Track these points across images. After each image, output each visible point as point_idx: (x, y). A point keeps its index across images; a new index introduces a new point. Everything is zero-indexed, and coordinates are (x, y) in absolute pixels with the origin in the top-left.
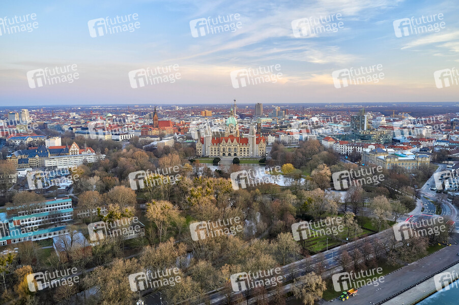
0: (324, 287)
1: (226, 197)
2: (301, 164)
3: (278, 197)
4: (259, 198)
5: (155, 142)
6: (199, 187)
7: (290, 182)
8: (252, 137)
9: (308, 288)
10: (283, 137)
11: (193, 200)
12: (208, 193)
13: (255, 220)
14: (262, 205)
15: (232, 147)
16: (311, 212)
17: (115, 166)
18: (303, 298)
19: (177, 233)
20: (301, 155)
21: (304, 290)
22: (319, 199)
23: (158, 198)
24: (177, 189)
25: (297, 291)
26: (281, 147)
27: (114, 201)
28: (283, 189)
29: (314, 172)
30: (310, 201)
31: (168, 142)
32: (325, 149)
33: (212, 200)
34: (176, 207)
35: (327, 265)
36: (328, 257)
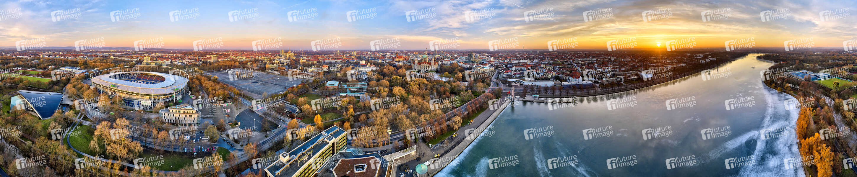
0: (462, 122)
1: (423, 86)
2: (451, 72)
3: (443, 85)
4: (436, 86)
5: (397, 64)
6: (413, 82)
7: (447, 80)
8: (433, 62)
9: (455, 123)
10: (444, 62)
11: (410, 87)
12: (416, 84)
13: (434, 95)
14: (437, 89)
15: (425, 66)
16: (455, 91)
17: (382, 72)
18: (454, 127)
19: (404, 100)
20: (451, 69)
21: (454, 124)
22: (458, 86)
23: (397, 86)
24: (404, 82)
25: (451, 124)
26: (444, 66)
27: (381, 86)
28: (445, 82)
29: (456, 75)
30: (455, 87)
31: (401, 64)
32: (460, 66)
33: (418, 87)
34: (404, 90)
35: (462, 112)
36: (462, 108)
